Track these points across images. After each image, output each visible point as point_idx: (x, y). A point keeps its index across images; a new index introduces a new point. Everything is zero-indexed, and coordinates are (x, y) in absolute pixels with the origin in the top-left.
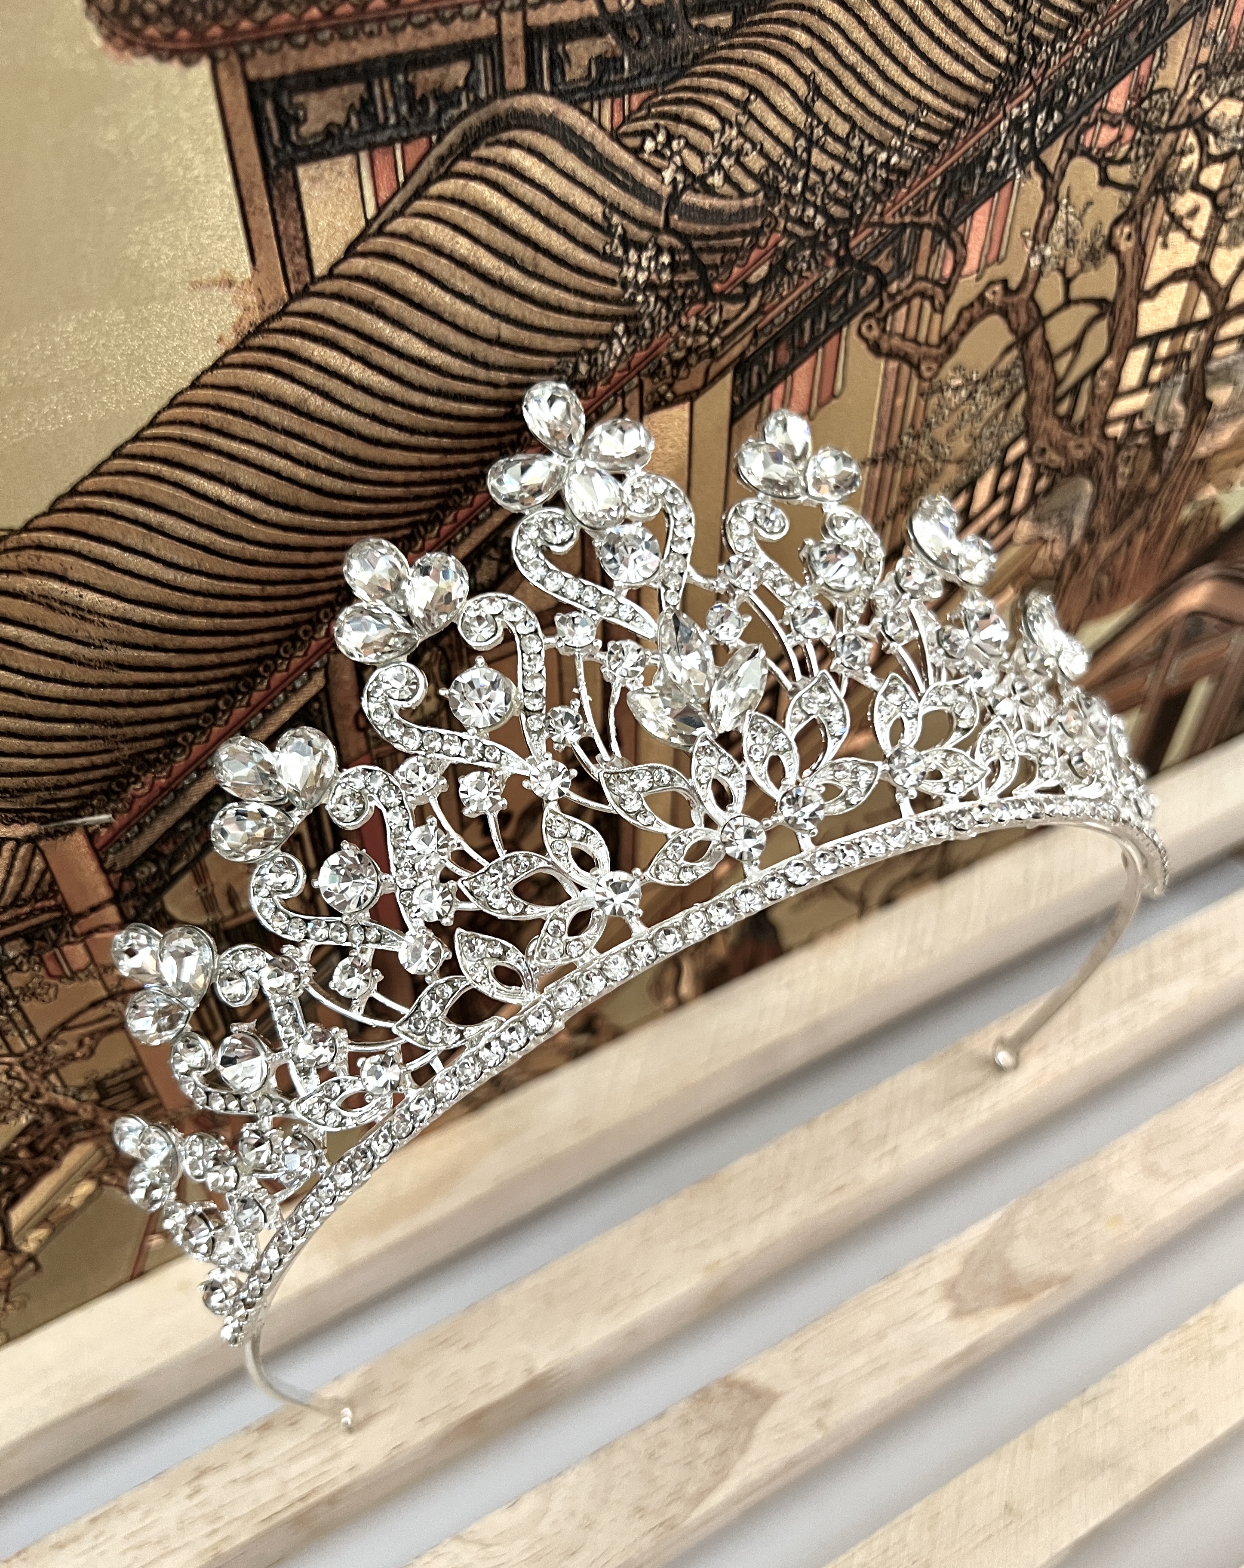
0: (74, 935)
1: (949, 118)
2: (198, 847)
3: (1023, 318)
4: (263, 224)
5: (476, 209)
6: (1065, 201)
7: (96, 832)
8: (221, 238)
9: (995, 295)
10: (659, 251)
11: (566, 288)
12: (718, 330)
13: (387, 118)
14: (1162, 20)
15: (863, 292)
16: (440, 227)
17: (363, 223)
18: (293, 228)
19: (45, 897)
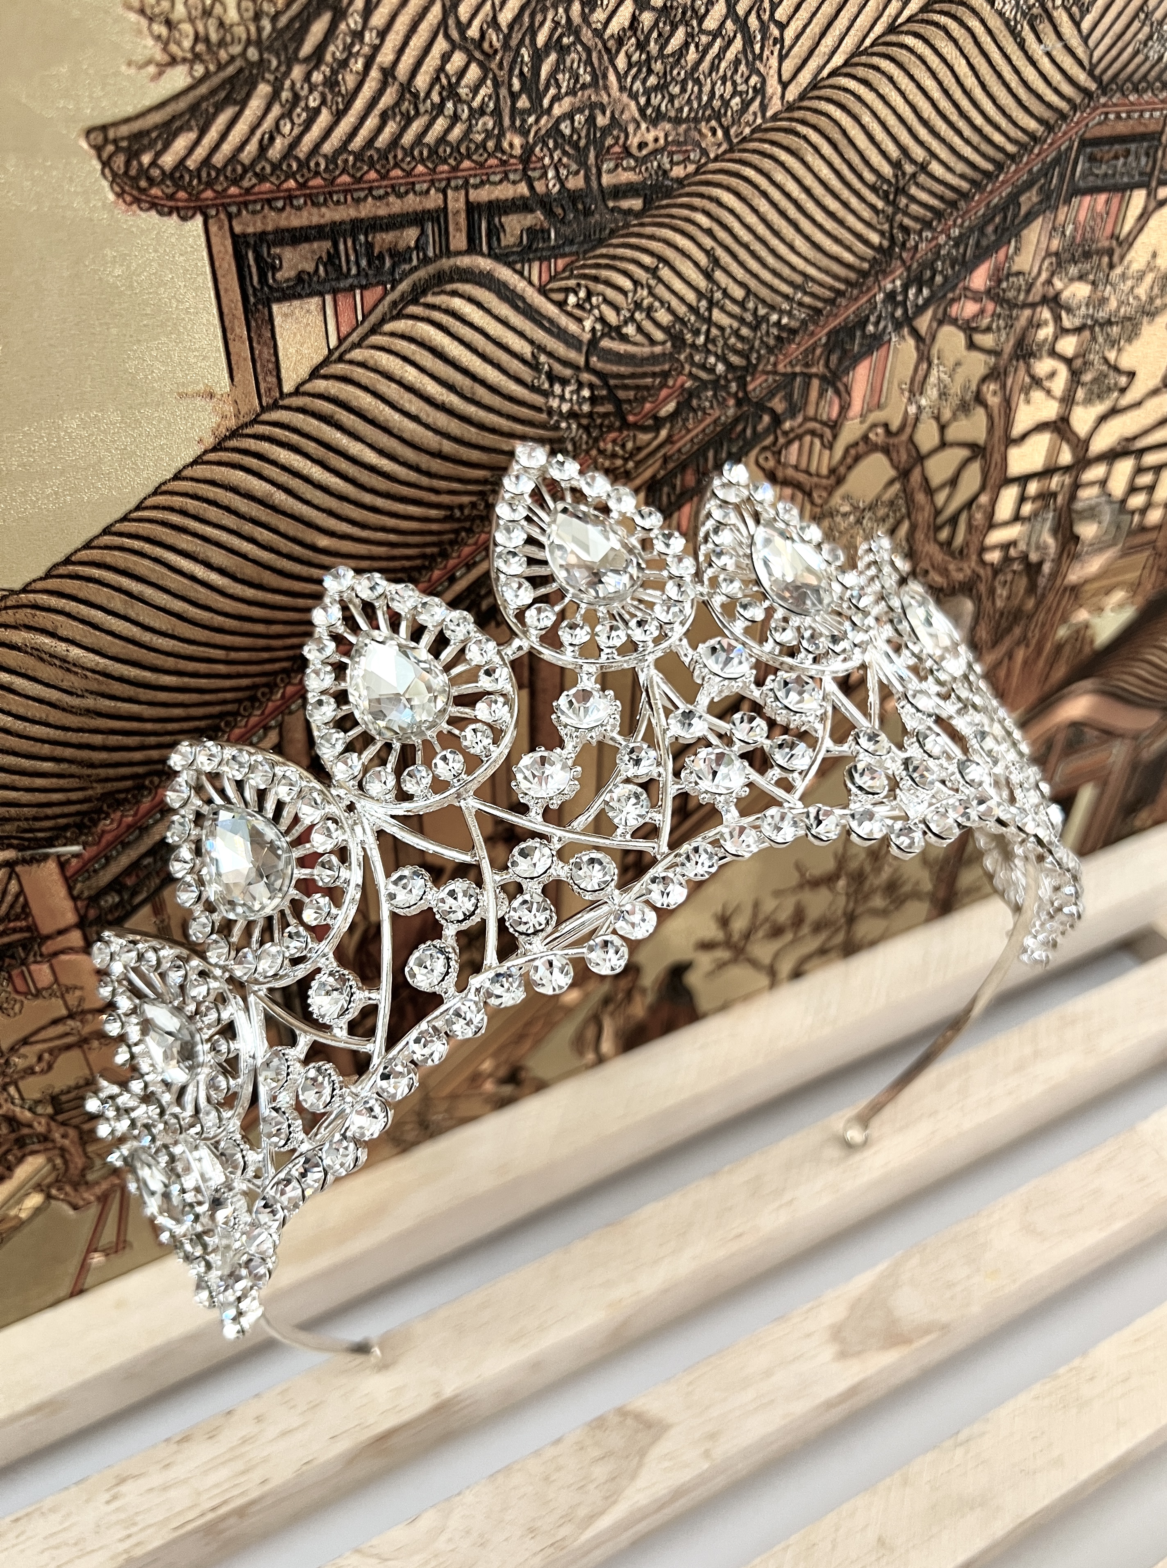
0: (41, 955)
1: (831, 288)
2: (158, 881)
3: (904, 457)
4: (241, 349)
5: (422, 344)
6: (936, 361)
7: (68, 861)
8: (205, 358)
9: (878, 436)
10: (580, 385)
11: (499, 413)
12: (632, 455)
13: (349, 270)
14: (1015, 216)
15: (760, 428)
16: (392, 358)
17: (326, 352)
18: (267, 353)
19: (17, 918)
